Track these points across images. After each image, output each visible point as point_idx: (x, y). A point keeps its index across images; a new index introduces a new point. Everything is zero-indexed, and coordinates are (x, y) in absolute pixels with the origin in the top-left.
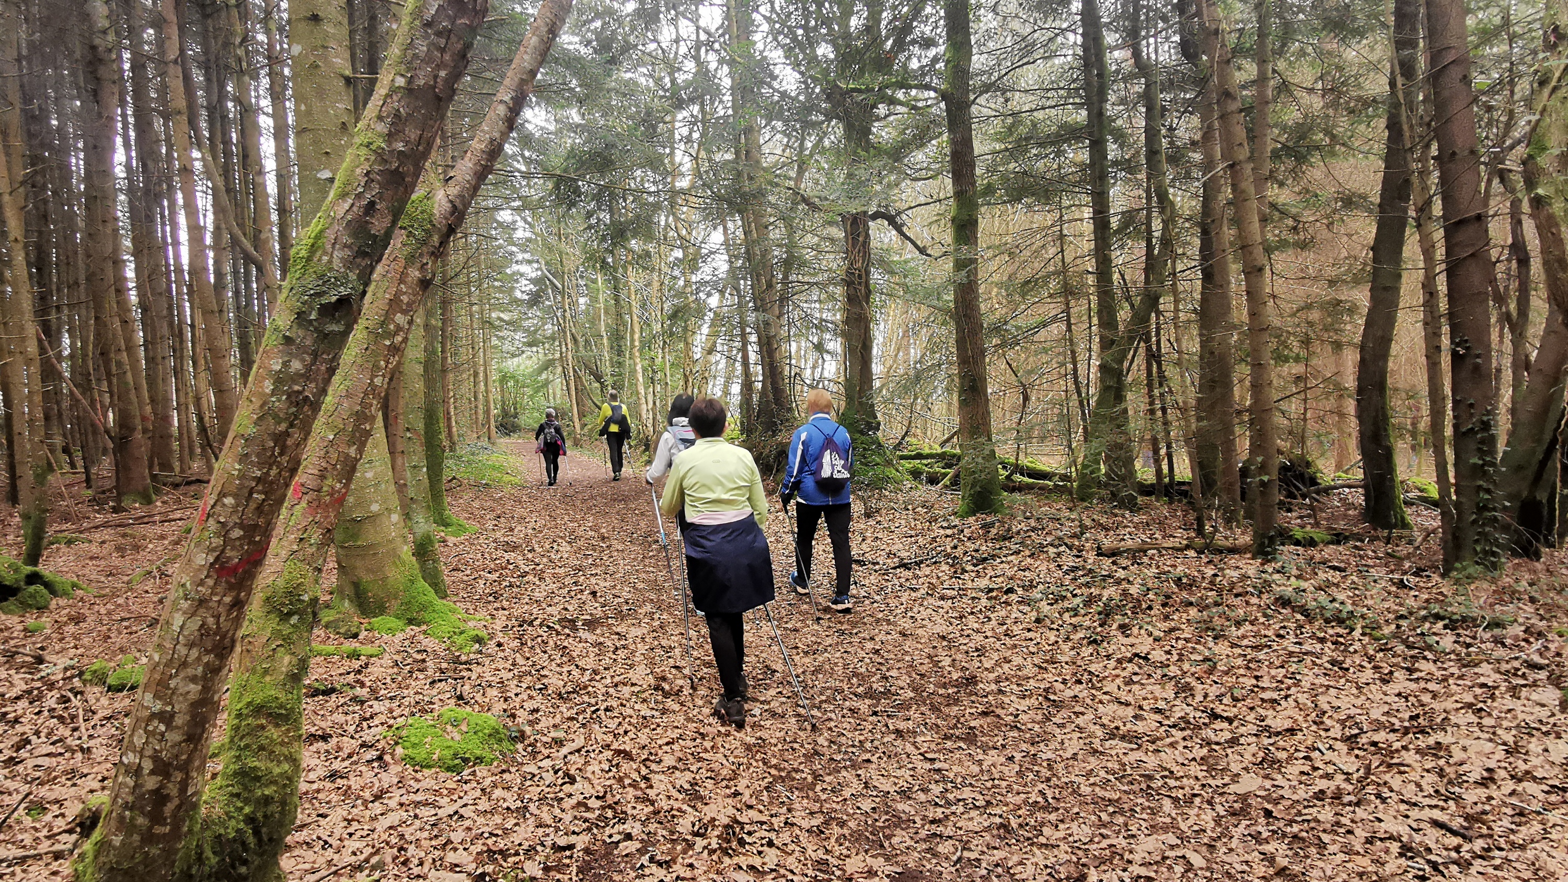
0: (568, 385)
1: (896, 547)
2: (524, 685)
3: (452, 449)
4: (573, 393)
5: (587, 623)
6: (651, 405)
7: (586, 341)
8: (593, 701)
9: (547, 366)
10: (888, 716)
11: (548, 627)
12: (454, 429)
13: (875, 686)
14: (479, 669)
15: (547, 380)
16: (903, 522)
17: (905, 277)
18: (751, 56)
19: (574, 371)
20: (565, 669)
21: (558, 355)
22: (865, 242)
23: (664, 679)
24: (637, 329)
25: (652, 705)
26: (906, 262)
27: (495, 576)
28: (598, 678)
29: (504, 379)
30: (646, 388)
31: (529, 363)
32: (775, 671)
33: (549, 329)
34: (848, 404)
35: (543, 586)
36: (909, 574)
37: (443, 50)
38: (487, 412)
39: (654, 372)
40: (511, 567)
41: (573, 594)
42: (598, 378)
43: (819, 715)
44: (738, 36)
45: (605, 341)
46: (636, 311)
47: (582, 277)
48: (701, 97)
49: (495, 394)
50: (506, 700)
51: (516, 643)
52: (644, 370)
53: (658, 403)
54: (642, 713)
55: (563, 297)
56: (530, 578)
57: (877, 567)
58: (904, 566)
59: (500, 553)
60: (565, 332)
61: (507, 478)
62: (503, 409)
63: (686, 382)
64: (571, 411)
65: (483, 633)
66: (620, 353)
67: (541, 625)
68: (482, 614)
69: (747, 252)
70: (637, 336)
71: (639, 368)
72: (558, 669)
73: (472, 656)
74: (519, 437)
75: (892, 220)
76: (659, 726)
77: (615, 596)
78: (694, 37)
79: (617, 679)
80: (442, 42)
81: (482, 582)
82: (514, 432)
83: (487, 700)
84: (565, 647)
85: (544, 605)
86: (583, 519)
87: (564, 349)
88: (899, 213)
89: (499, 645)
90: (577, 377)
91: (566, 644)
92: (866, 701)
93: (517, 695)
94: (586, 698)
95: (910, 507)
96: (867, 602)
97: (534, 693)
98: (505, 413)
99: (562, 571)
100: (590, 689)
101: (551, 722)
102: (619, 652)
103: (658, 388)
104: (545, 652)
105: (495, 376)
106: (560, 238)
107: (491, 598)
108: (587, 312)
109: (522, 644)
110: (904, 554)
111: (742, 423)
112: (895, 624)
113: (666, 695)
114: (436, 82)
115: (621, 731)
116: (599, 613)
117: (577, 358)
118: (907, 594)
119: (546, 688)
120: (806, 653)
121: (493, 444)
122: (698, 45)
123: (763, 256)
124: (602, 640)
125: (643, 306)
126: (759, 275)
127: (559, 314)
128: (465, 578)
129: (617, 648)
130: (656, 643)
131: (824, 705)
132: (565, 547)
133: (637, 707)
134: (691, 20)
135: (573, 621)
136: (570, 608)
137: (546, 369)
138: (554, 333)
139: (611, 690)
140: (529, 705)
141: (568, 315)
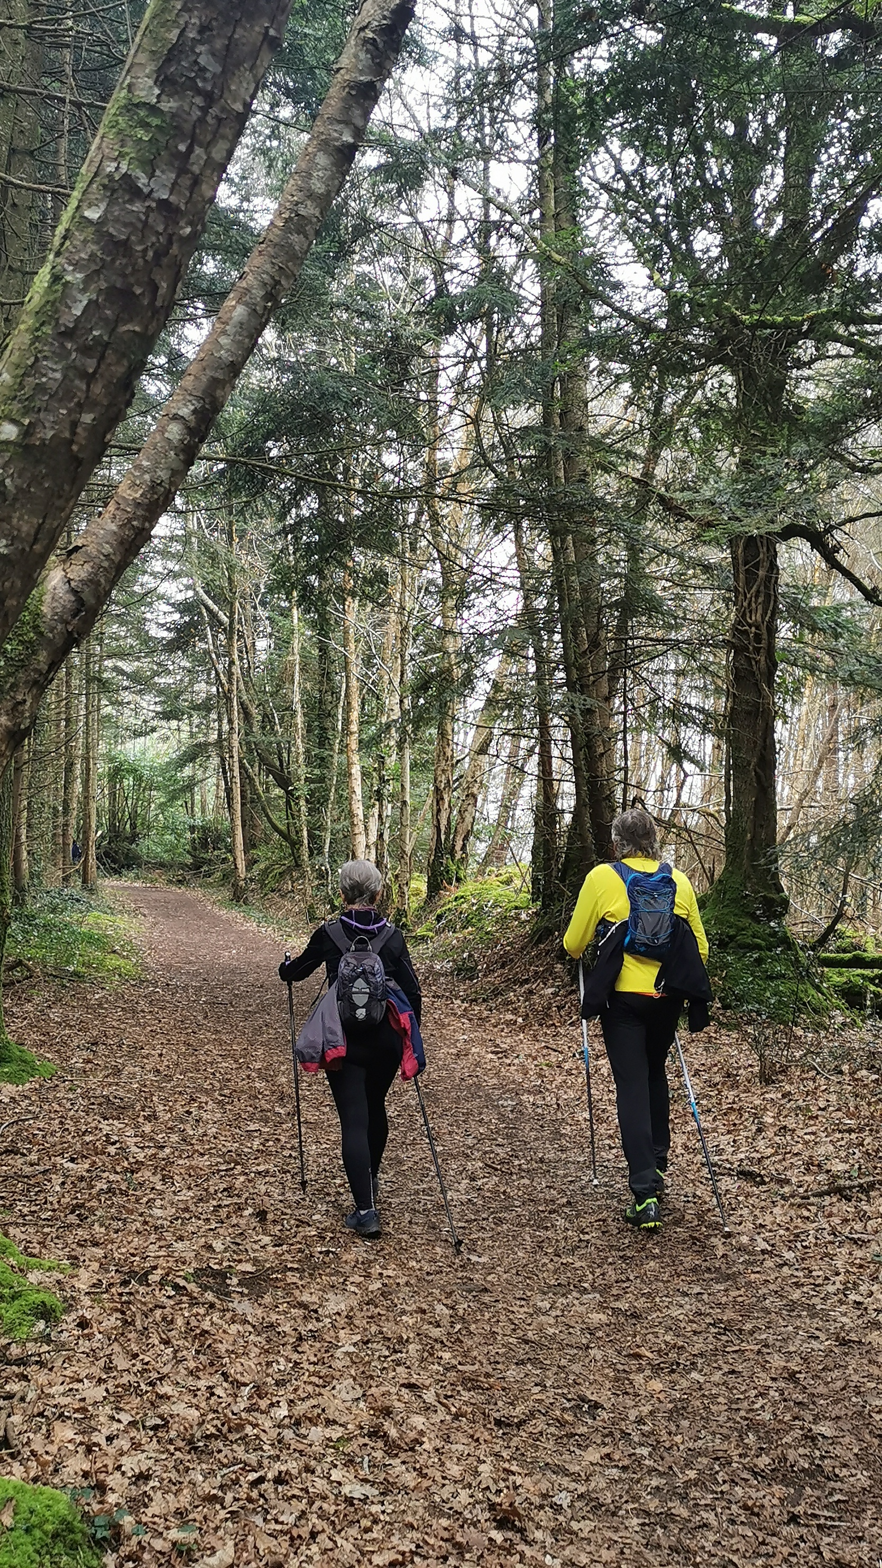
0: (229, 791)
1: (822, 1150)
2: (125, 1418)
3: (19, 901)
4: (238, 807)
5: (249, 1281)
6: (373, 838)
7: (265, 716)
8: (253, 1458)
9: (194, 754)
10: (820, 1527)
11: (176, 1287)
12: (25, 865)
13: (792, 1455)
14: (42, 1377)
15: (192, 778)
16: (833, 1098)
17: (837, 636)
18: (576, 253)
19: (242, 766)
20: (202, 1384)
21: (214, 737)
22: (768, 579)
23: (387, 1412)
24: (356, 703)
25: (365, 1472)
26: (838, 609)
27: (81, 1168)
28: (263, 1404)
29: (116, 774)
30: (368, 807)
31: (163, 747)
32: (597, 1406)
33: (202, 689)
34: (730, 863)
35: (169, 1196)
36: (847, 1208)
37: (90, 378)
38: (84, 830)
39: (382, 780)
40: (112, 1150)
41: (223, 1213)
42: (284, 781)
43: (685, 1513)
44: (556, 216)
45: (299, 719)
46: (356, 670)
47: (263, 604)
48: (489, 314)
49: (100, 799)
50: (89, 1451)
51: (113, 1321)
52: (365, 774)
53: (386, 837)
54: (346, 1490)
55: (230, 639)
56: (145, 1174)
57: (786, 1190)
58: (842, 1193)
59: (93, 1120)
60: (229, 700)
61: (113, 961)
62: (112, 826)
63: (439, 800)
64: (231, 833)
65: (54, 1299)
66: (323, 741)
67: (162, 1284)
68: (55, 1255)
69: (557, 584)
70: (355, 715)
71: (356, 770)
72: (190, 1381)
73: (31, 1347)
74: (137, 877)
75: (818, 541)
76: (376, 1521)
77: (301, 1223)
78: (478, 213)
79: (301, 1408)
80: (91, 365)
81: (57, 1179)
82: (129, 867)
83: (53, 1449)
84: (205, 1332)
85: (169, 1236)
86: (246, 1053)
87: (226, 727)
88: (829, 529)
89: (83, 1324)
90: (246, 778)
91: (206, 1325)
92: (776, 1488)
93: (110, 1439)
94: (240, 1451)
95: (845, 1068)
96: (769, 1263)
97: (141, 1436)
98: (114, 833)
99: (204, 1162)
100: (249, 1430)
101: (173, 1503)
102: (305, 1347)
103: (388, 810)
104: (167, 1342)
105: (102, 768)
106: (231, 539)
107: (72, 1219)
108: (270, 666)
109: (125, 1322)
110: (838, 1167)
111: (535, 881)
112: (825, 1316)
113: (392, 1449)
114: (74, 433)
115: (305, 1532)
116: (269, 1256)
117: (249, 747)
118: (844, 1250)
119: (166, 1425)
120: (657, 1370)
121: (91, 891)
122: (486, 228)
123: (585, 590)
124: (274, 1317)
125: (368, 662)
126: (576, 625)
127: (220, 667)
128: (28, 1170)
129: (300, 1339)
130: (374, 1329)
131: (694, 1493)
132: (212, 1113)
133: (336, 1475)
134: (474, 187)
135: (222, 1275)
136: (218, 1245)
137: (192, 759)
138: (209, 699)
139: (288, 1434)
140: (128, 1463)
141: (236, 670)
